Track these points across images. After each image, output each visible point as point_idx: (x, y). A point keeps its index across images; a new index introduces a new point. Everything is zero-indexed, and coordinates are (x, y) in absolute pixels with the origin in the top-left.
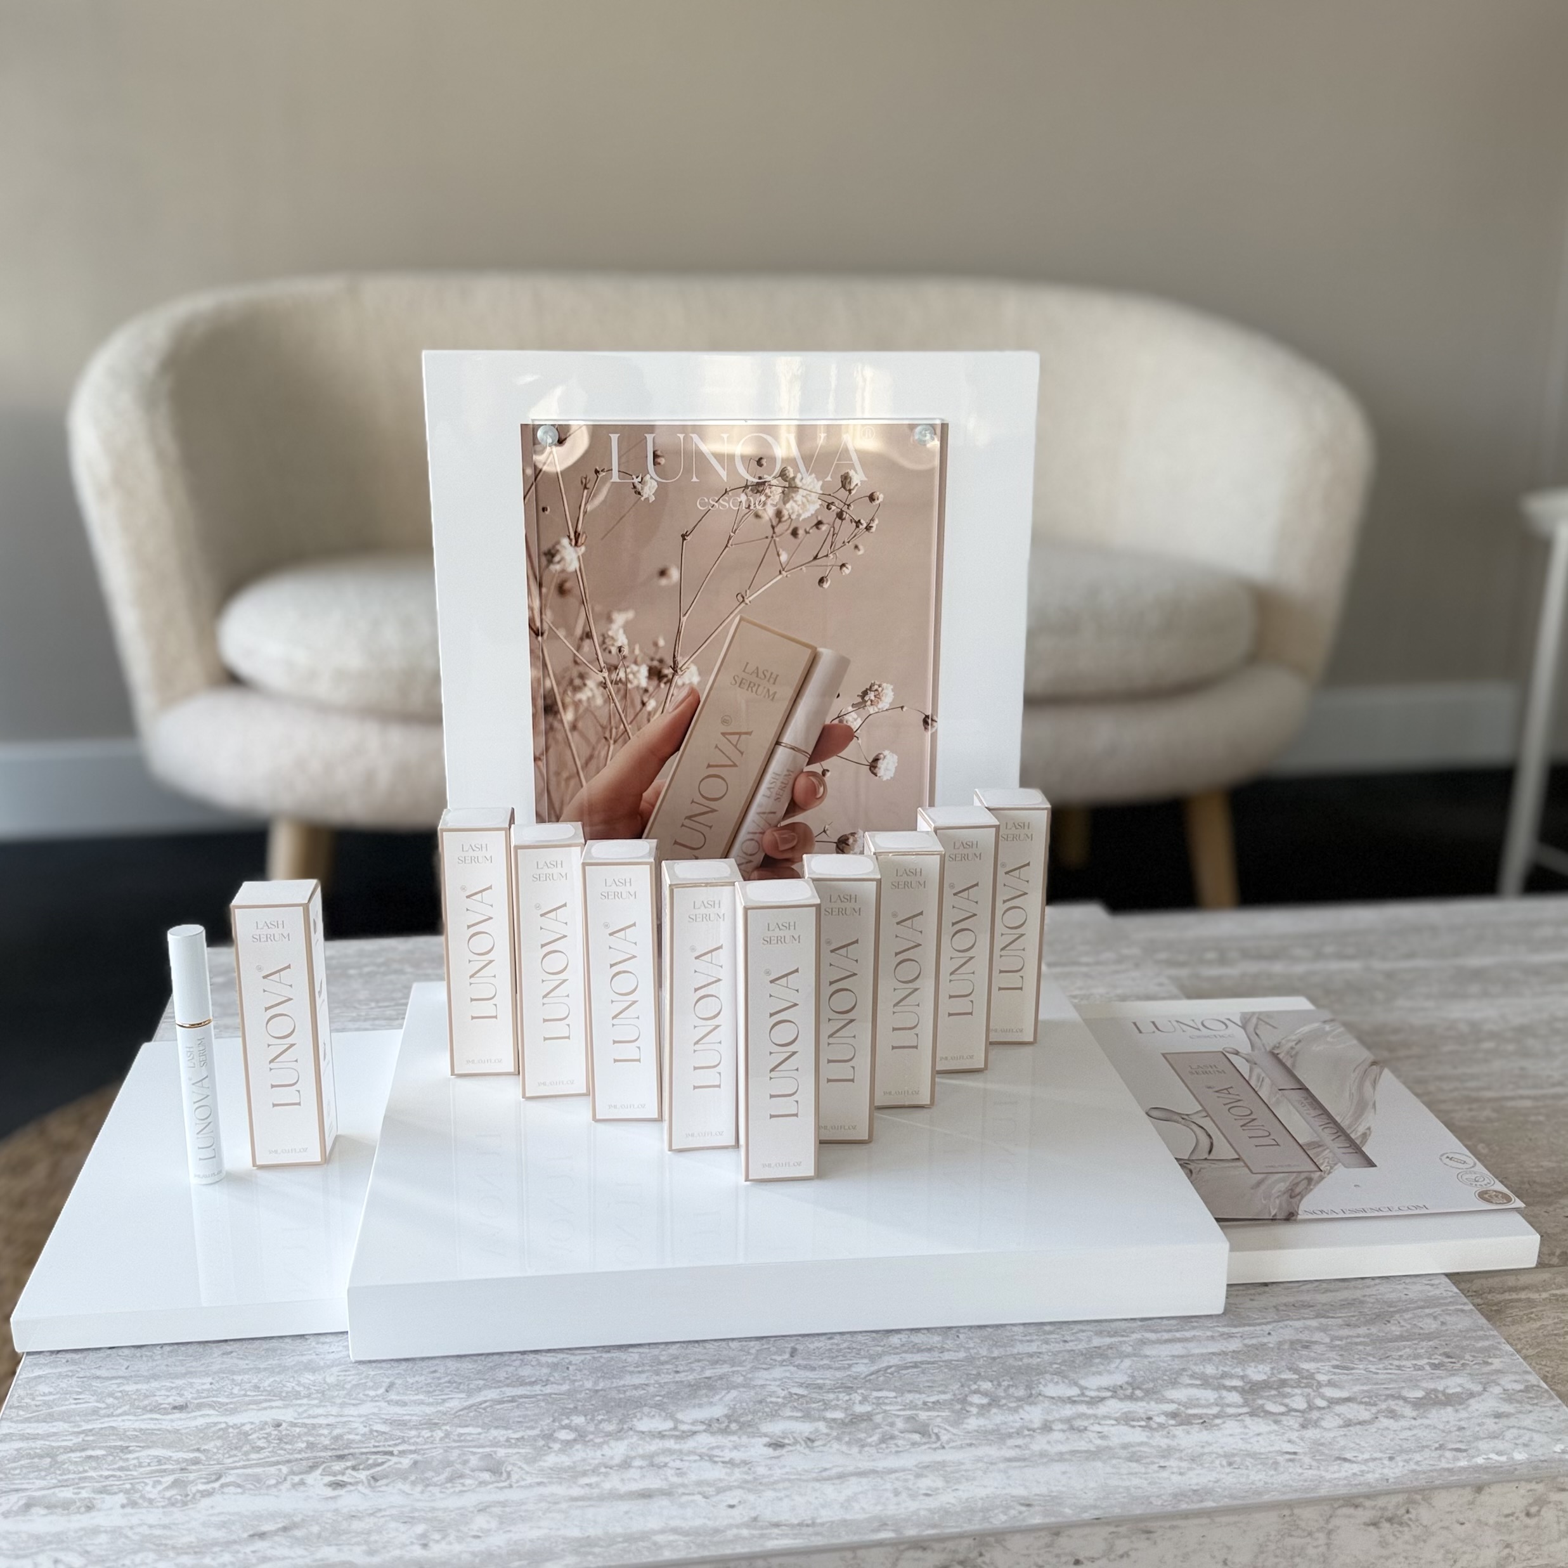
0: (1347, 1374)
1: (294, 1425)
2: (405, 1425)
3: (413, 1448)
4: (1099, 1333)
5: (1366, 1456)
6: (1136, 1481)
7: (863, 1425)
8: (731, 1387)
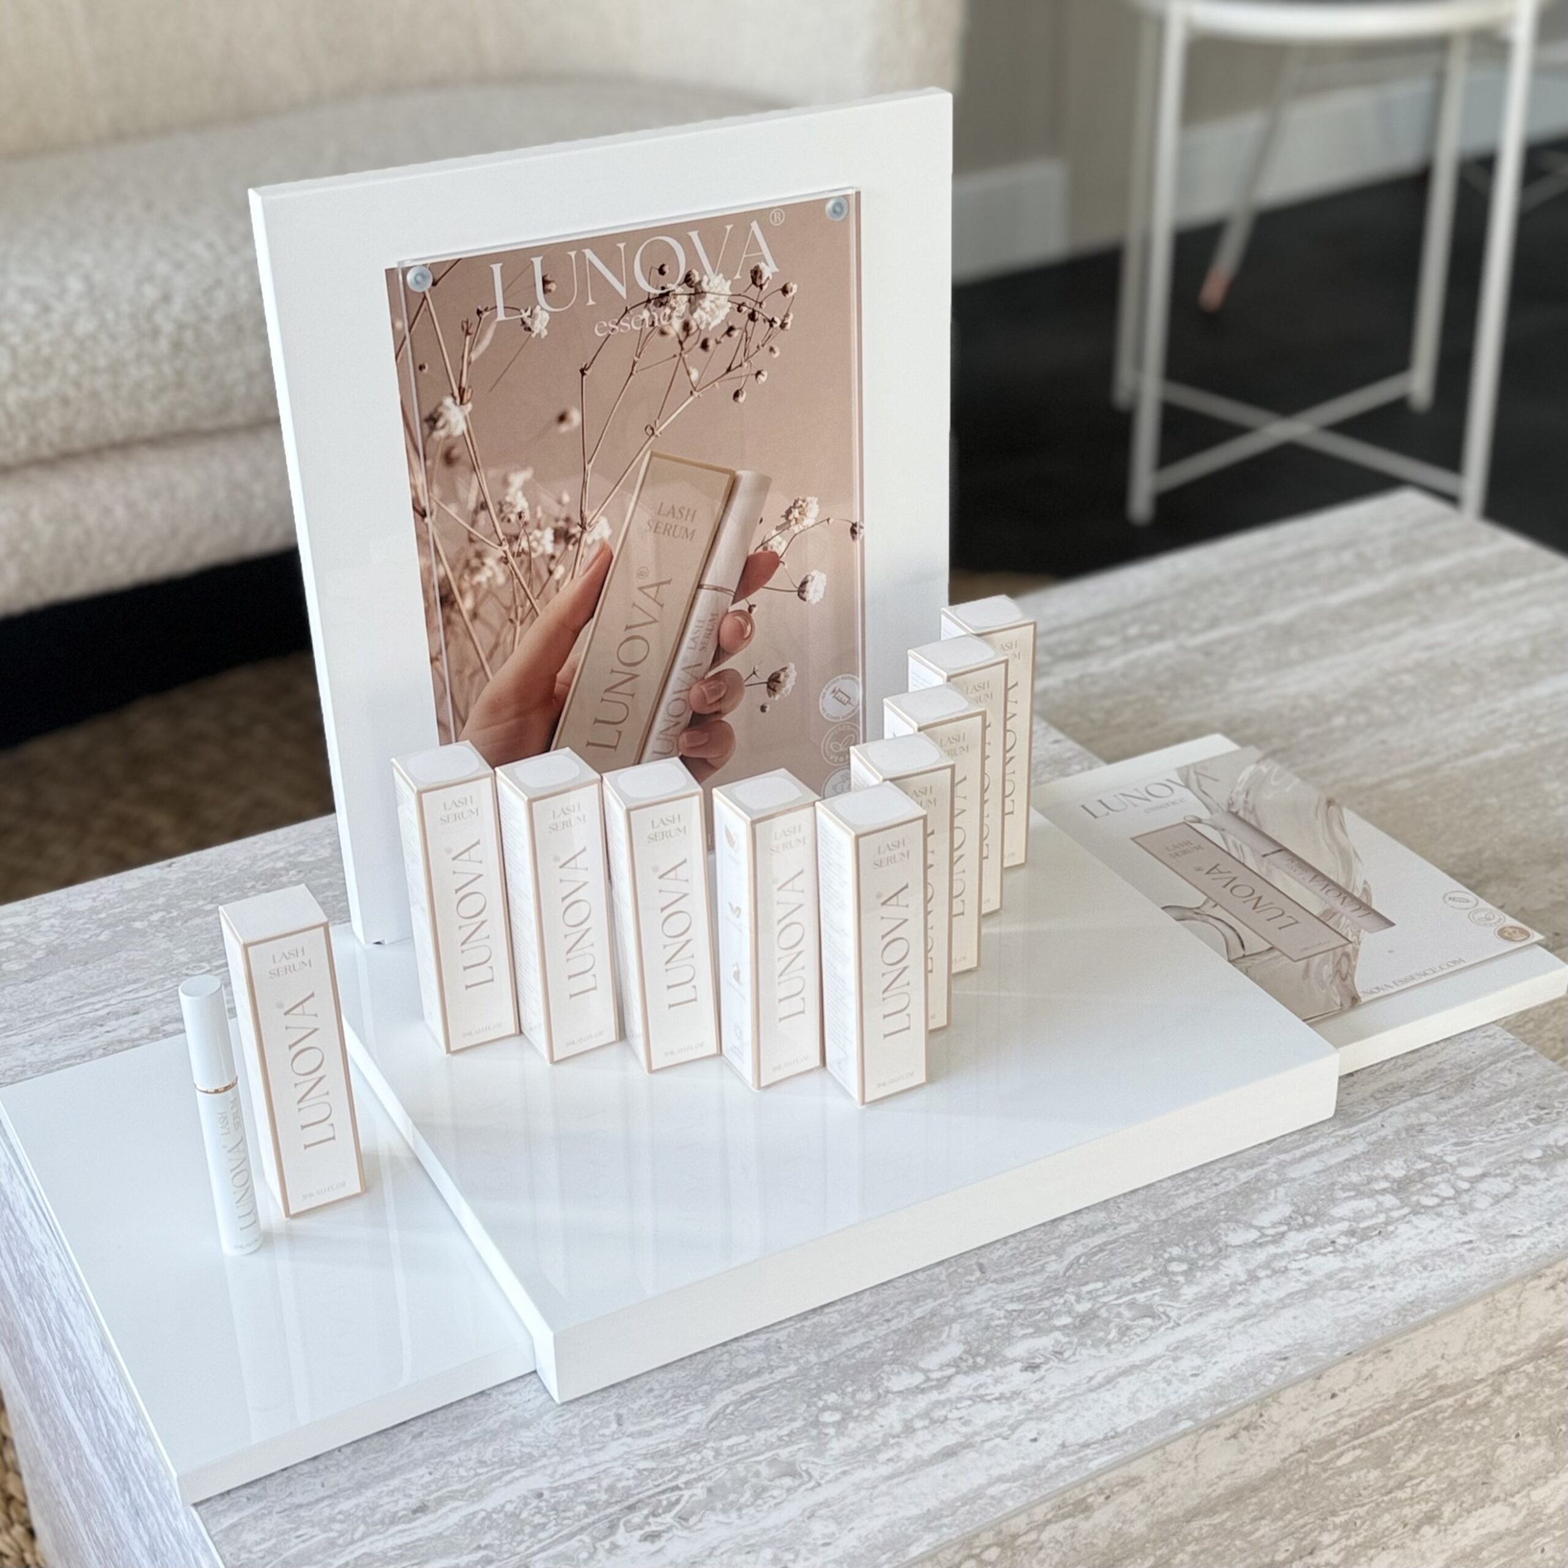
0: (1470, 1150)
1: (556, 1490)
2: (667, 1454)
3: (694, 1475)
4: (1239, 1167)
5: (1529, 1228)
6: (1359, 1308)
7: (1095, 1324)
8: (950, 1321)
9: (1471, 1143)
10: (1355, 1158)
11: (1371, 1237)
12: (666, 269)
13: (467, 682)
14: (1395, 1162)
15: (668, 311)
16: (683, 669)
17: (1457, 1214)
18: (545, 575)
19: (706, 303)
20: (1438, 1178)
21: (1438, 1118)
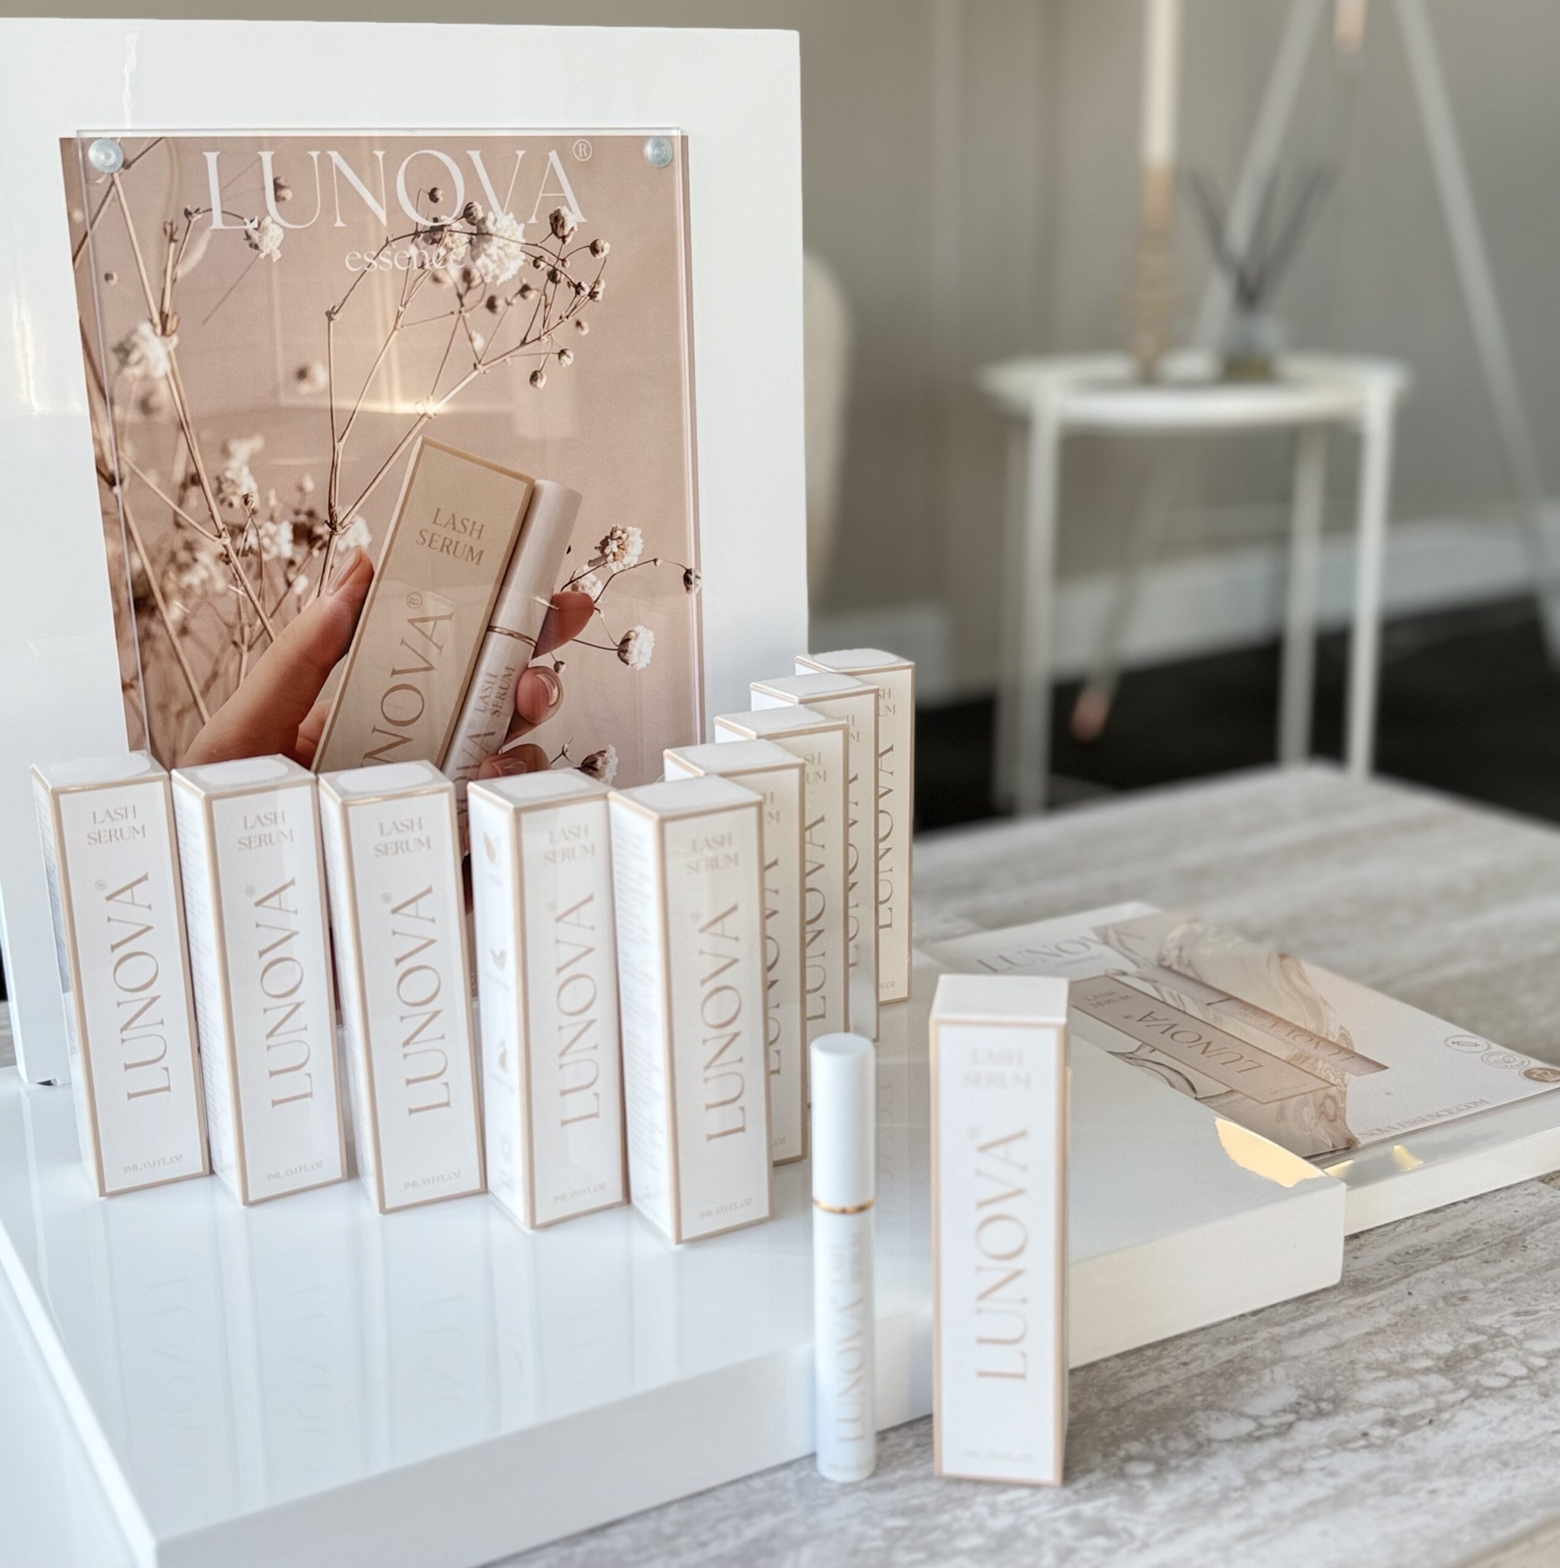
0: (1536, 1320)
4: (1215, 1343)
6: (1417, 1520)
7: (1019, 1545)
8: (797, 1544)
9: (1536, 1312)
10: (1377, 1332)
11: (1418, 1428)
12: (439, 194)
13: (173, 721)
14: (1436, 1336)
15: (442, 251)
16: (470, 737)
17: (1536, 1397)
18: (282, 587)
19: (493, 248)
20: (1500, 1354)
21: (1485, 1284)
